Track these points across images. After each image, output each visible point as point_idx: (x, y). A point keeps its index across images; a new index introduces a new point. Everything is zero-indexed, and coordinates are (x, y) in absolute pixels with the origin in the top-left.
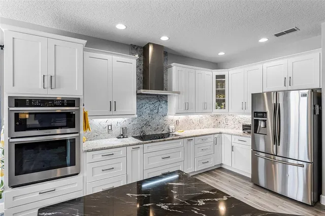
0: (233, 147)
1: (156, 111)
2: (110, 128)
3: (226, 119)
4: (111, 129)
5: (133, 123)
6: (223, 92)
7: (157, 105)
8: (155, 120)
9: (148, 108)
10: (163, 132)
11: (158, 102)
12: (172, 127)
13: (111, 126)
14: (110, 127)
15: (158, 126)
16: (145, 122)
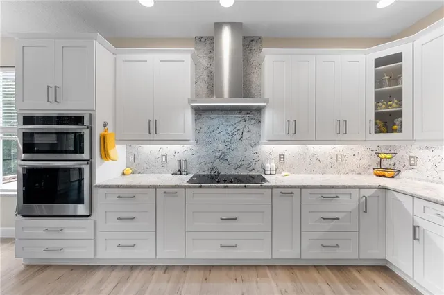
0: (415, 228)
1: (238, 137)
2: (164, 160)
3: (411, 157)
4: (166, 161)
5: (198, 154)
6: (397, 96)
7: (239, 126)
8: (235, 152)
9: (224, 132)
10: (252, 173)
11: (243, 123)
12: (270, 165)
13: (166, 156)
14: (164, 157)
15: (242, 163)
16: (218, 154)
